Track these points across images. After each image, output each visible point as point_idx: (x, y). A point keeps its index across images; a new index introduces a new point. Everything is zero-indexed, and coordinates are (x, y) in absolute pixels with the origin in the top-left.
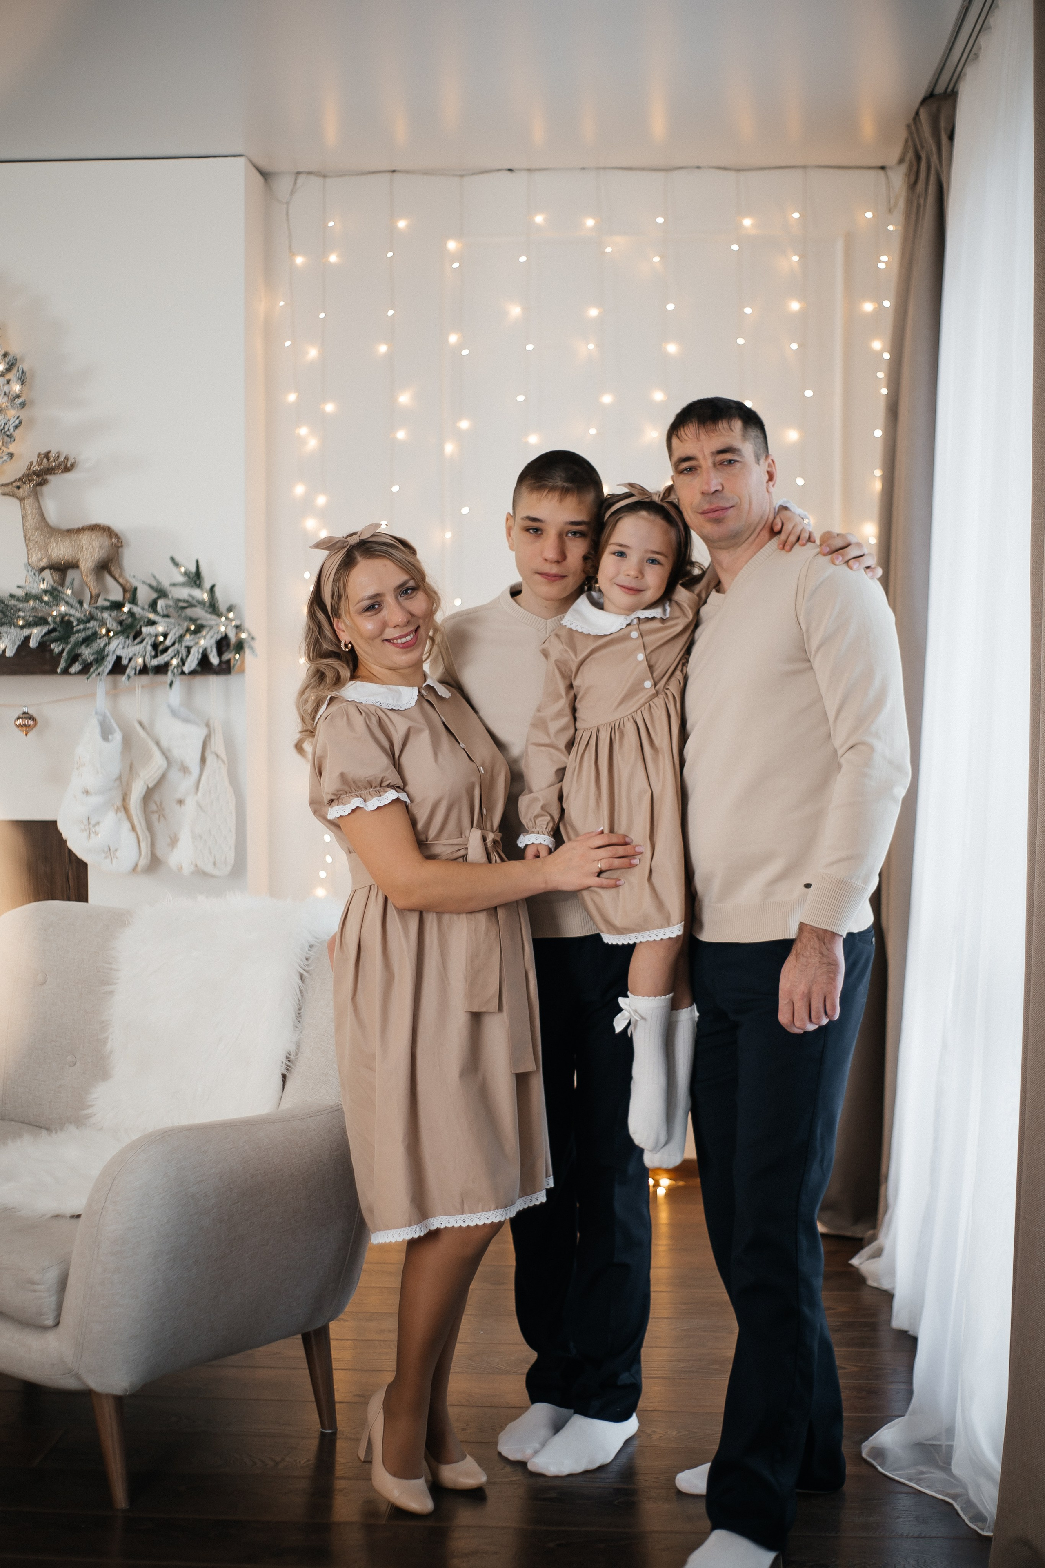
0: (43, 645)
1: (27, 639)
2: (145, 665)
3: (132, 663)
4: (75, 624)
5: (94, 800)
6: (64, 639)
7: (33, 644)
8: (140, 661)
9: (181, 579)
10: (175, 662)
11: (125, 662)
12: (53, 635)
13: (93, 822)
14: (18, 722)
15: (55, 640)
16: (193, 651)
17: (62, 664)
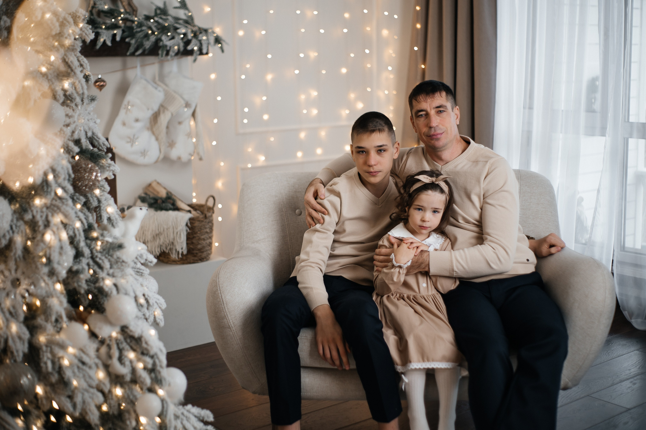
0: (123, 39)
1: (115, 35)
2: (179, 50)
3: (172, 49)
4: (135, 27)
5: (139, 125)
6: (132, 35)
7: (118, 38)
8: (176, 48)
9: (178, 5)
10: (196, 48)
11: (168, 48)
12: (126, 34)
13: (136, 137)
14: (97, 84)
15: (128, 37)
16: (203, 42)
17: (132, 49)
